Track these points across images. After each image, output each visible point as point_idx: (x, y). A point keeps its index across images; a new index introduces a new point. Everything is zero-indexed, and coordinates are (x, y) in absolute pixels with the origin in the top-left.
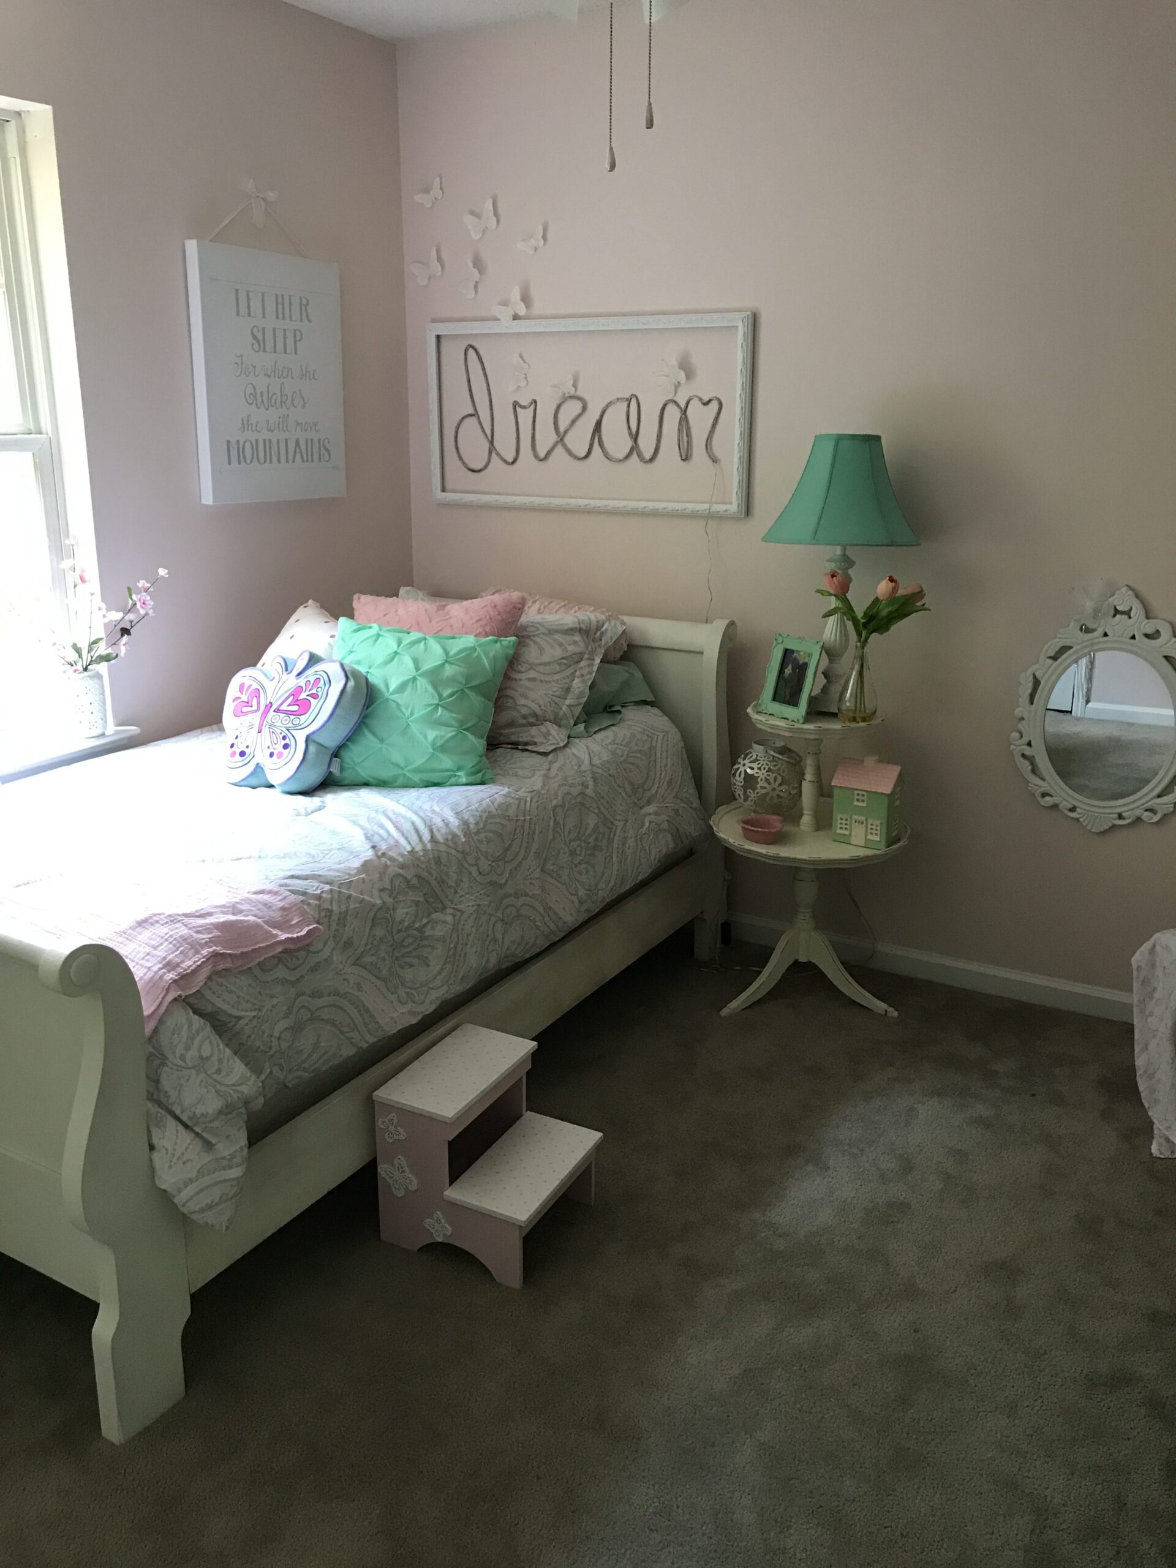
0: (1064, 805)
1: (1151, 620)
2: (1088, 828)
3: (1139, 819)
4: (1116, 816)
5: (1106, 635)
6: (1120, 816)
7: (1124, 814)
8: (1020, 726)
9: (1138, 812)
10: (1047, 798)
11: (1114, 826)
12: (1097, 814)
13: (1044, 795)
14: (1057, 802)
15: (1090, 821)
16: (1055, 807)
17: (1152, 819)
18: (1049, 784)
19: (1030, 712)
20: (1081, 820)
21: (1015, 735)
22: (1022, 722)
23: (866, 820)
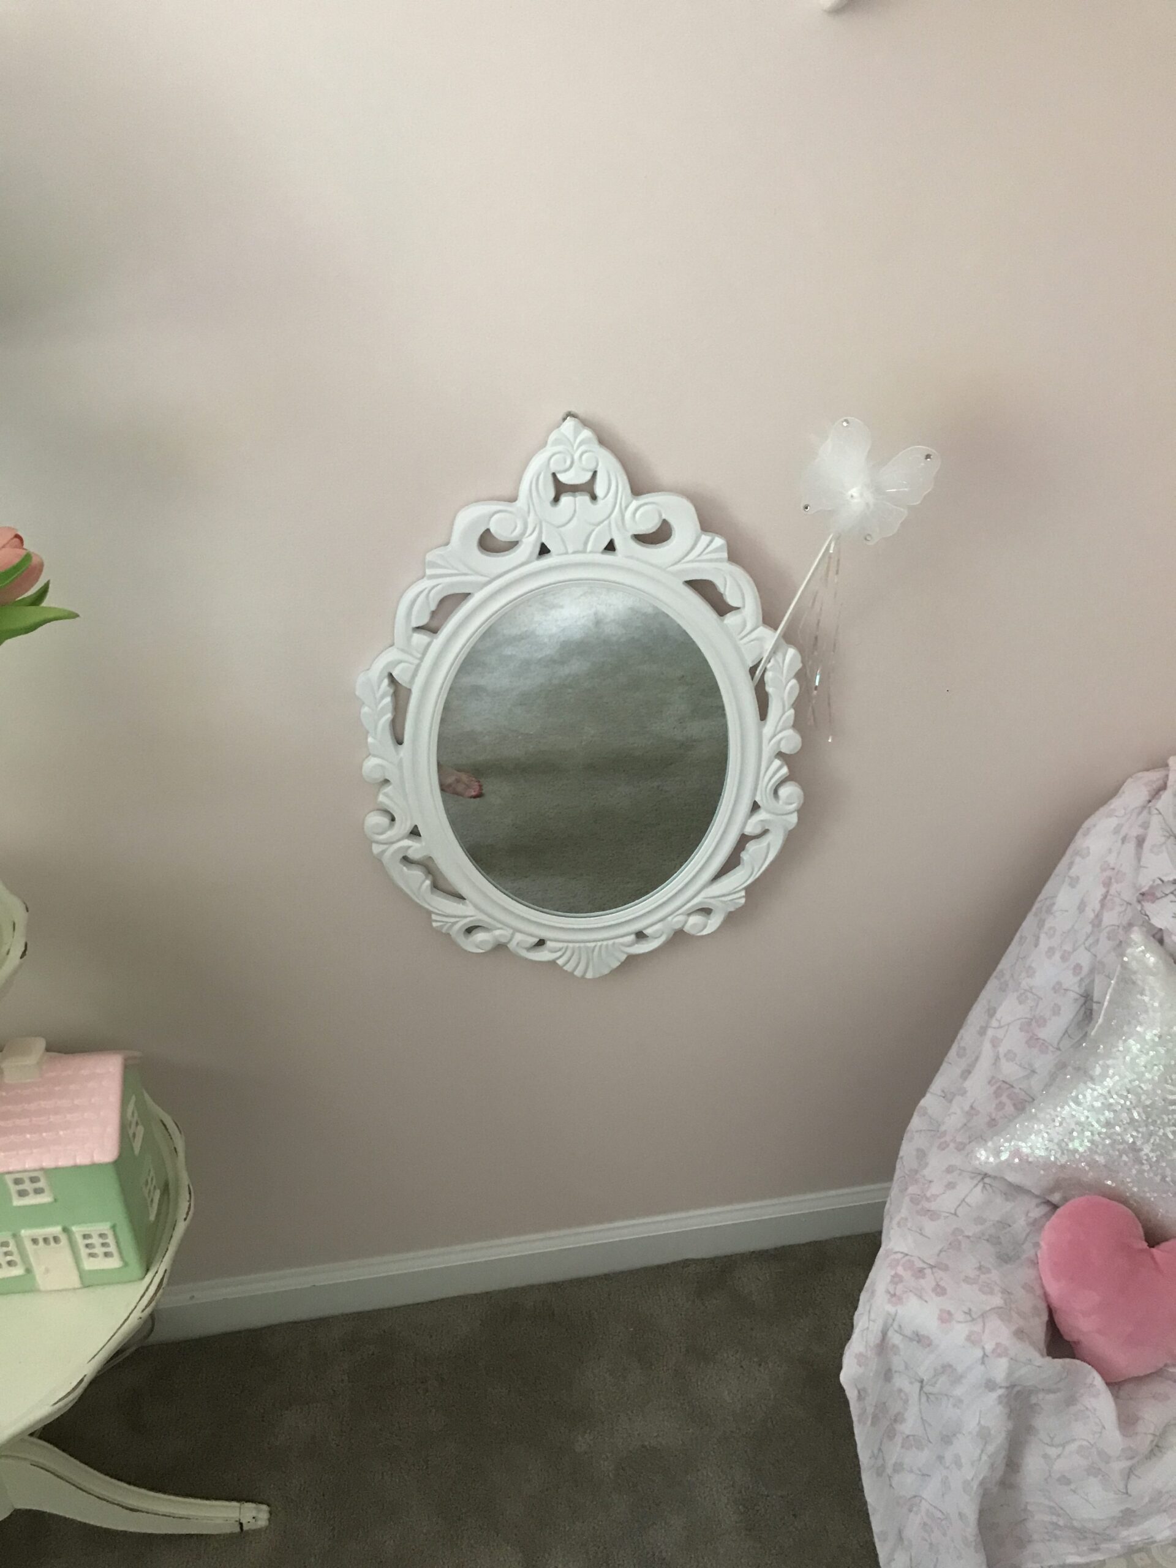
0: (519, 942)
1: (644, 499)
2: (578, 973)
3: (679, 936)
4: (633, 937)
5: (544, 550)
6: (640, 935)
7: (647, 932)
8: (381, 798)
9: (676, 921)
10: (480, 936)
11: (631, 959)
12: (593, 944)
13: (470, 930)
14: (503, 940)
15: (580, 959)
16: (500, 947)
17: (705, 927)
18: (476, 906)
19: (400, 765)
20: (560, 962)
21: (376, 820)
22: (388, 789)
23: (65, 1230)
